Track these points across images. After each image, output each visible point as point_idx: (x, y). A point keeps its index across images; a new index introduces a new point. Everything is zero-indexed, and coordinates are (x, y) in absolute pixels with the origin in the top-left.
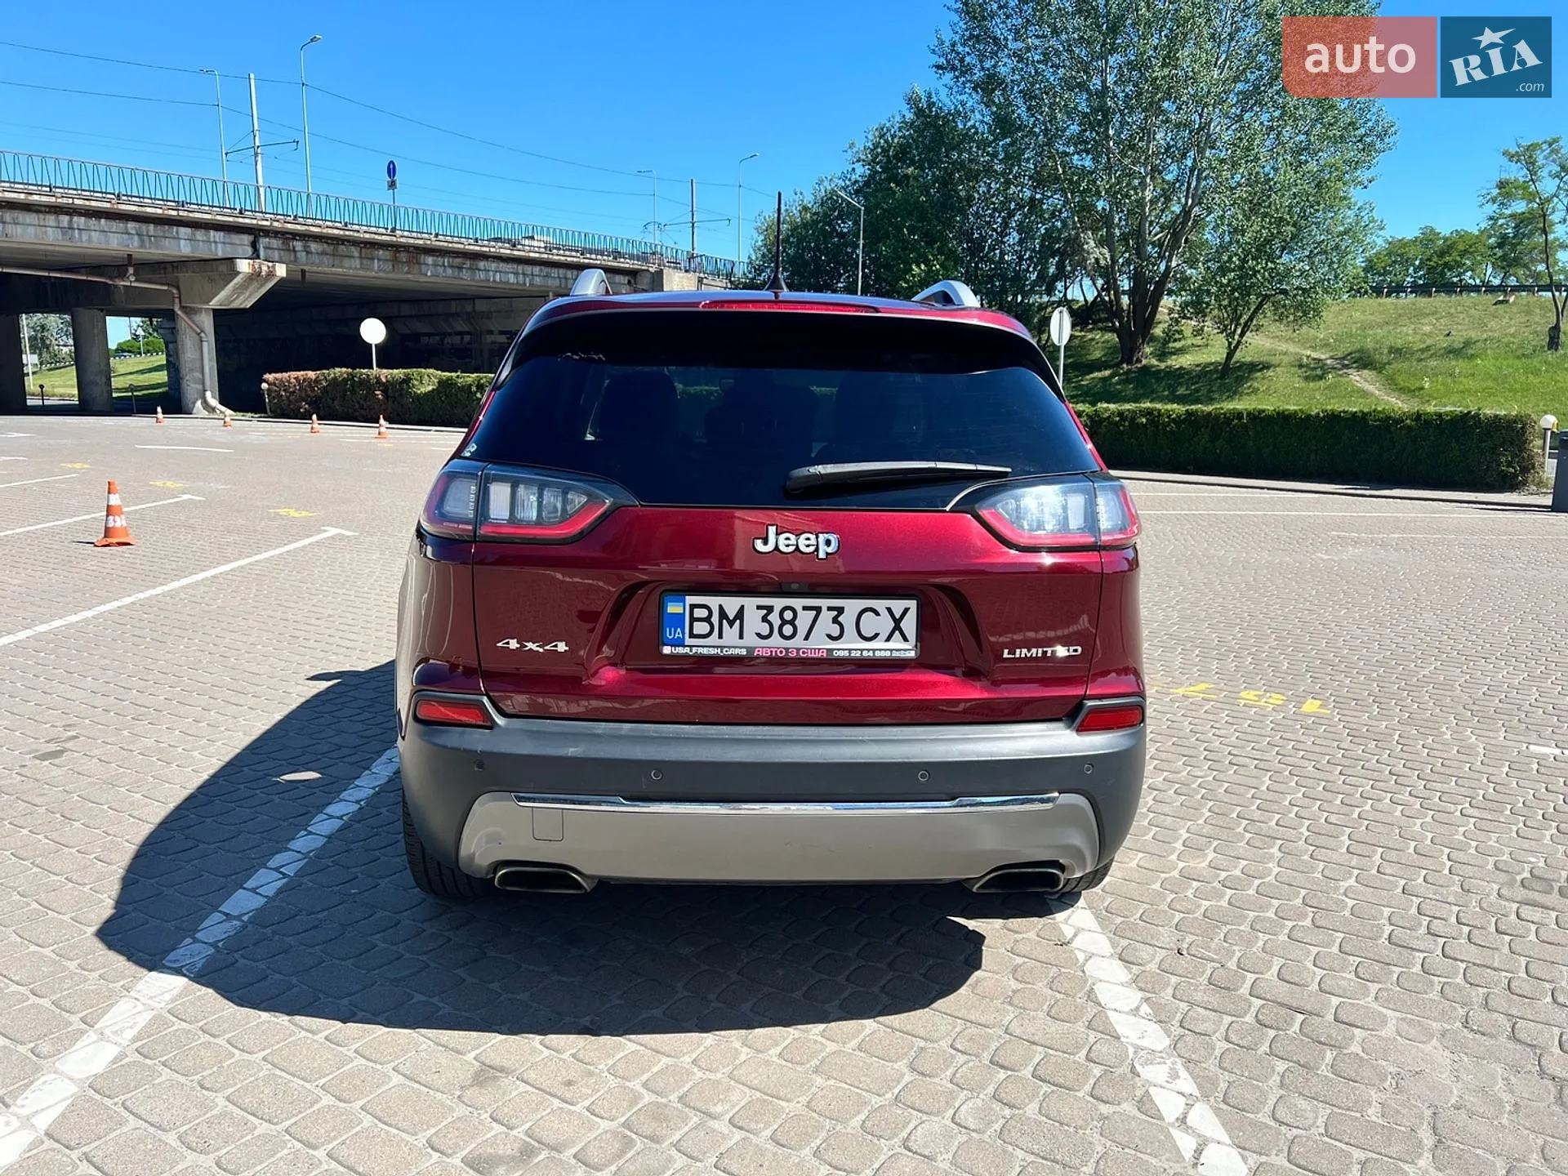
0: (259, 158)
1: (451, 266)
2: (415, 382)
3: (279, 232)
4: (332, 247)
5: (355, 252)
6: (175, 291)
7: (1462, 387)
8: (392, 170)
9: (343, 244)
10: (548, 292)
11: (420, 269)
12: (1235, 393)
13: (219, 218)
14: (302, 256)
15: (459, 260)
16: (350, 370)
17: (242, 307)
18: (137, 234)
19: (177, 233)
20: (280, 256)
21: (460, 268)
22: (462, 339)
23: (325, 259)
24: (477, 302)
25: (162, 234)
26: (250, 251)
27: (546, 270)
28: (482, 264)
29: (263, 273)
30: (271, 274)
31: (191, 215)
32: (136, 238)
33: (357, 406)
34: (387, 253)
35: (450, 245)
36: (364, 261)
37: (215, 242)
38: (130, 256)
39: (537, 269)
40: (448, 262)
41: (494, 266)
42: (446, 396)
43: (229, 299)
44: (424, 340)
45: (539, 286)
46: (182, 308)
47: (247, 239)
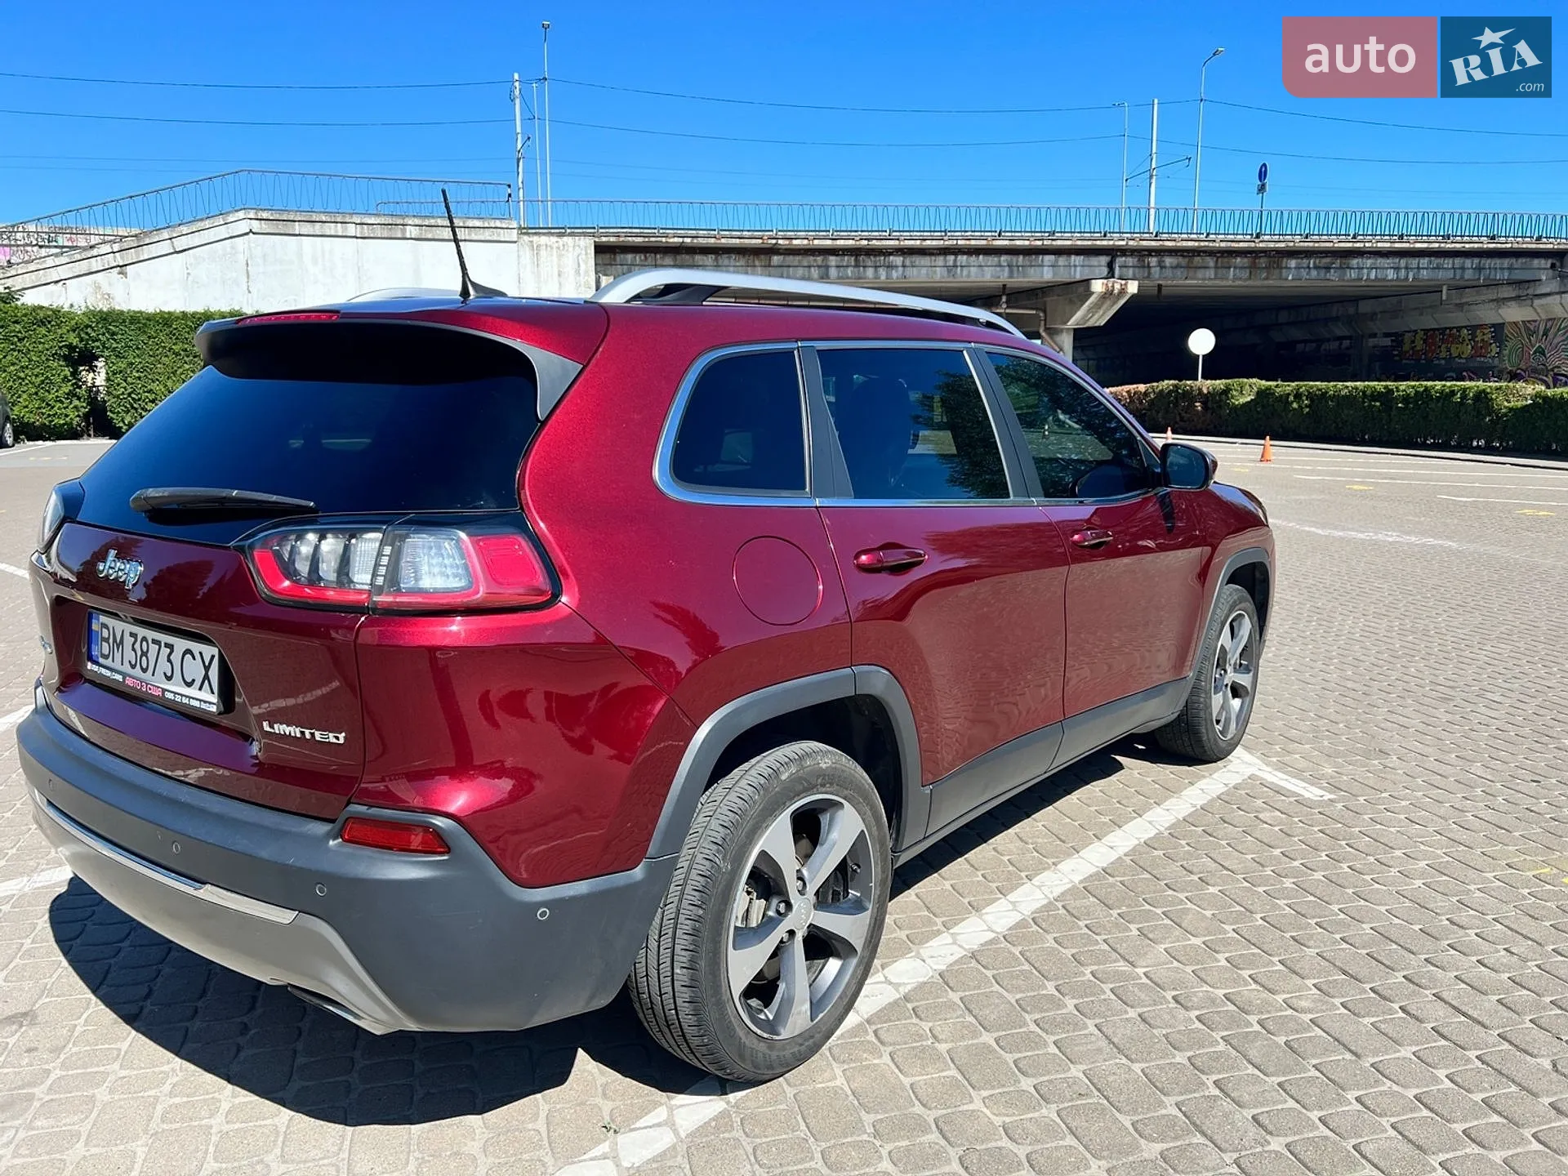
0: (1154, 181)
1: (1316, 267)
2: (1234, 393)
3: (1135, 250)
4: (1187, 260)
5: (1211, 262)
6: (1042, 314)
8: (1263, 174)
9: (1199, 255)
10: (1441, 286)
11: (1281, 273)
13: (1079, 243)
14: (1156, 271)
15: (1328, 260)
16: (1177, 382)
17: (1097, 325)
18: (1009, 266)
19: (1042, 261)
20: (1134, 274)
21: (1328, 268)
22: (1341, 344)
23: (1179, 272)
24: (1361, 303)
25: (1028, 264)
26: (1105, 271)
27: (1436, 261)
28: (1354, 262)
29: (1116, 291)
30: (1123, 291)
31: (1054, 243)
32: (1007, 269)
33: (1178, 419)
34: (1246, 260)
35: (1316, 245)
36: (1220, 271)
37: (1075, 266)
38: (1004, 286)
39: (1424, 262)
40: (1314, 263)
41: (1369, 262)
42: (1263, 407)
43: (1085, 319)
44: (1300, 347)
45: (1428, 280)
46: (1047, 329)
47: (1104, 260)
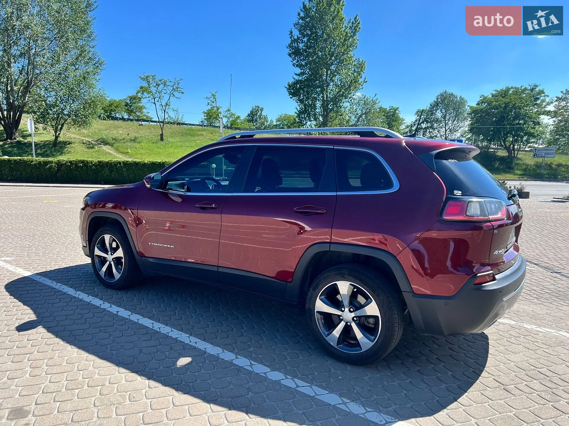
7: (140, 152)
12: (62, 153)
